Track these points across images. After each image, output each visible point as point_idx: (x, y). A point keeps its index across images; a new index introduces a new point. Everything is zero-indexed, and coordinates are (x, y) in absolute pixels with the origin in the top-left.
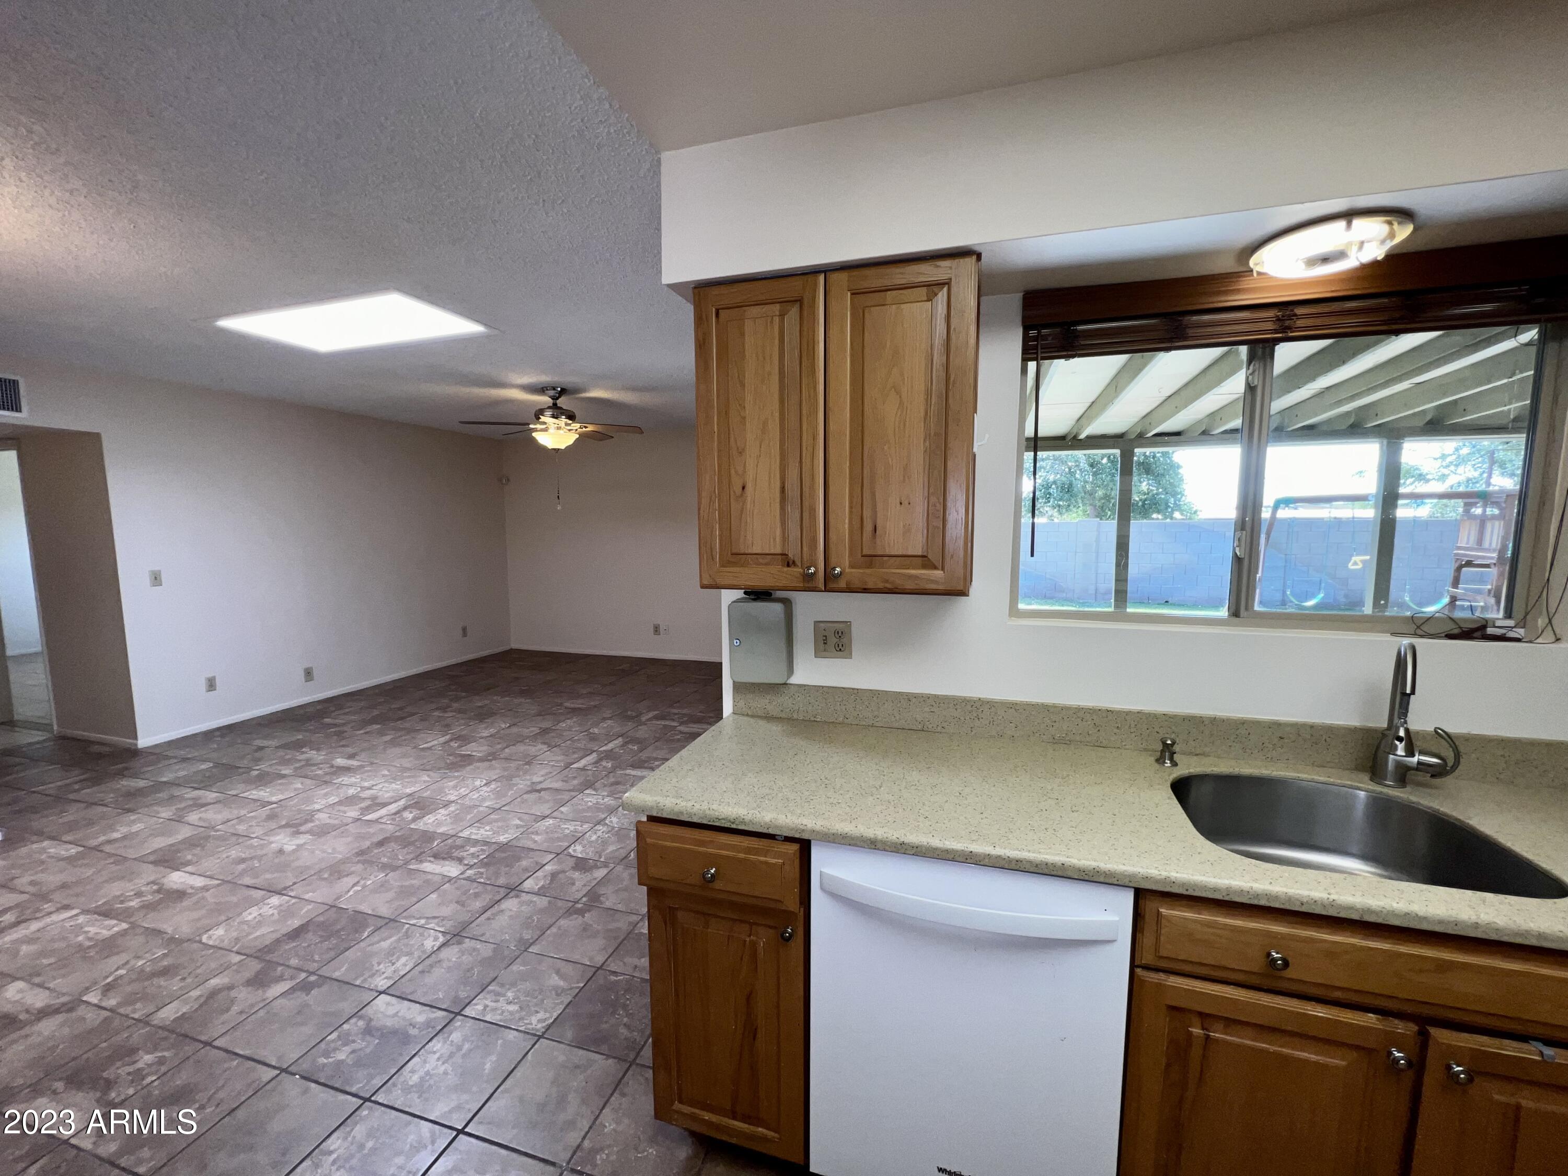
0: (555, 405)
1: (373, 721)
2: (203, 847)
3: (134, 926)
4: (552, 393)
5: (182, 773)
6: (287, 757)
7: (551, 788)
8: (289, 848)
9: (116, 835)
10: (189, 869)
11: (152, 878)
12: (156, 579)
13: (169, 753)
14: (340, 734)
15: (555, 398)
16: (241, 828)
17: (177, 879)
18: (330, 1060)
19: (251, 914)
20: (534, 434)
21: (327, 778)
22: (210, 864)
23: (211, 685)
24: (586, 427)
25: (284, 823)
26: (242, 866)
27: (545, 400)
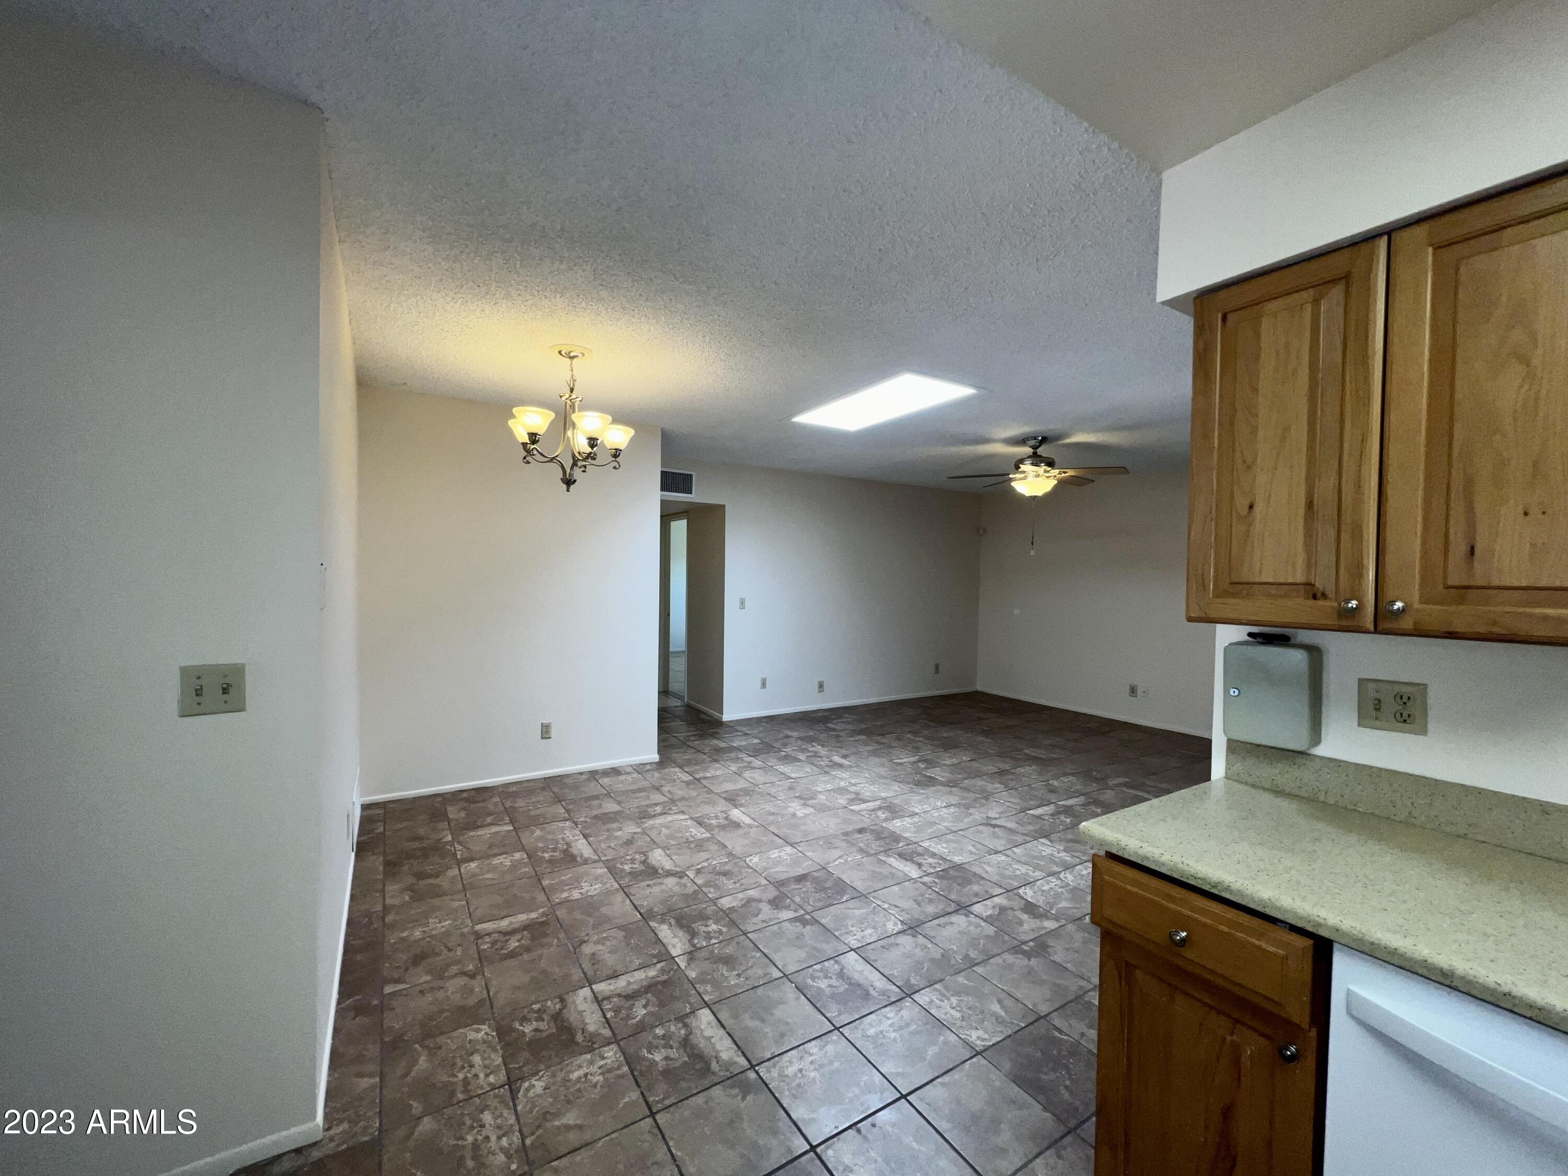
0: (1035, 454)
1: (861, 732)
2: (751, 796)
3: (713, 837)
4: (1033, 442)
5: (744, 743)
6: (803, 747)
7: (1004, 827)
8: (800, 814)
9: (708, 775)
10: (742, 809)
11: (724, 809)
12: (742, 603)
13: (738, 728)
14: (838, 737)
15: (1035, 448)
16: (773, 791)
17: (736, 814)
18: (815, 984)
19: (774, 854)
20: (1013, 484)
21: (827, 769)
22: (752, 810)
23: (764, 685)
24: (1065, 473)
25: (798, 795)
26: (771, 818)
27: (1027, 450)
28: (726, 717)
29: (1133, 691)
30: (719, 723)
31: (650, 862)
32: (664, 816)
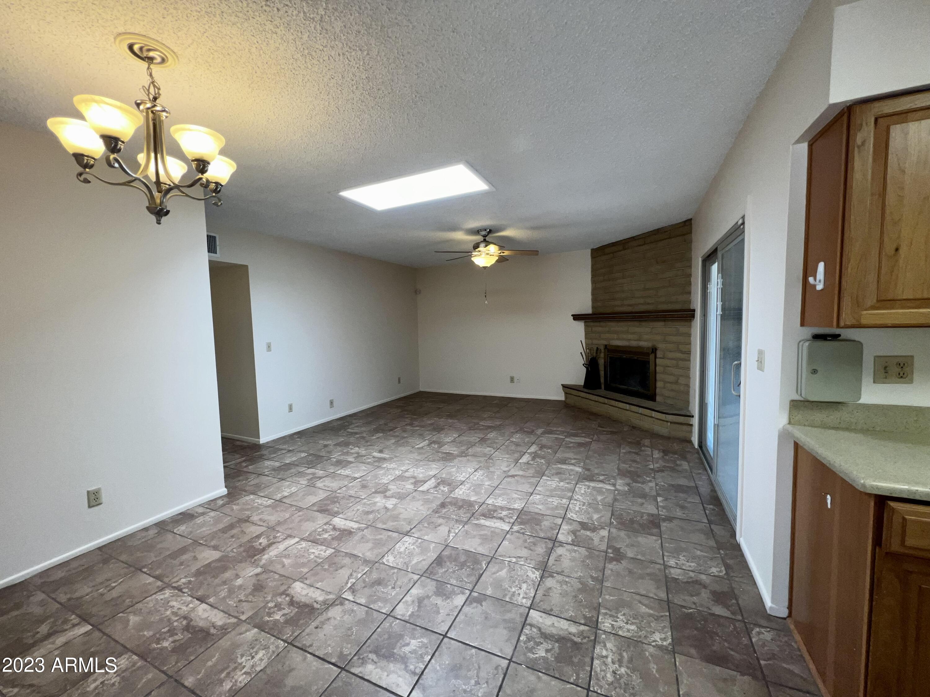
0: (485, 240)
1: (376, 431)
2: (339, 503)
3: (337, 551)
4: (484, 233)
5: (294, 459)
6: (345, 451)
7: (519, 475)
8: (390, 507)
9: (286, 494)
10: (341, 516)
11: (325, 521)
12: (269, 347)
13: (281, 447)
14: (363, 438)
15: (485, 236)
16: (352, 492)
17: (338, 521)
18: (536, 655)
19: (400, 547)
20: (472, 259)
21: (376, 464)
22: (350, 514)
23: (291, 408)
24: (503, 253)
25: (373, 490)
26: (371, 516)
27: (479, 238)
28: (263, 440)
29: (512, 379)
30: (257, 447)
31: (298, 600)
32: (274, 546)
